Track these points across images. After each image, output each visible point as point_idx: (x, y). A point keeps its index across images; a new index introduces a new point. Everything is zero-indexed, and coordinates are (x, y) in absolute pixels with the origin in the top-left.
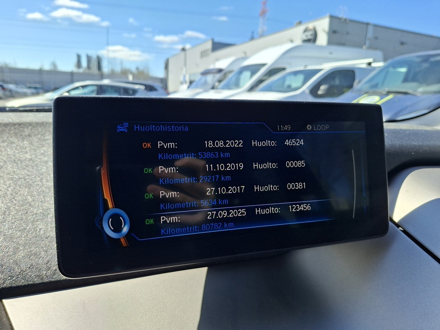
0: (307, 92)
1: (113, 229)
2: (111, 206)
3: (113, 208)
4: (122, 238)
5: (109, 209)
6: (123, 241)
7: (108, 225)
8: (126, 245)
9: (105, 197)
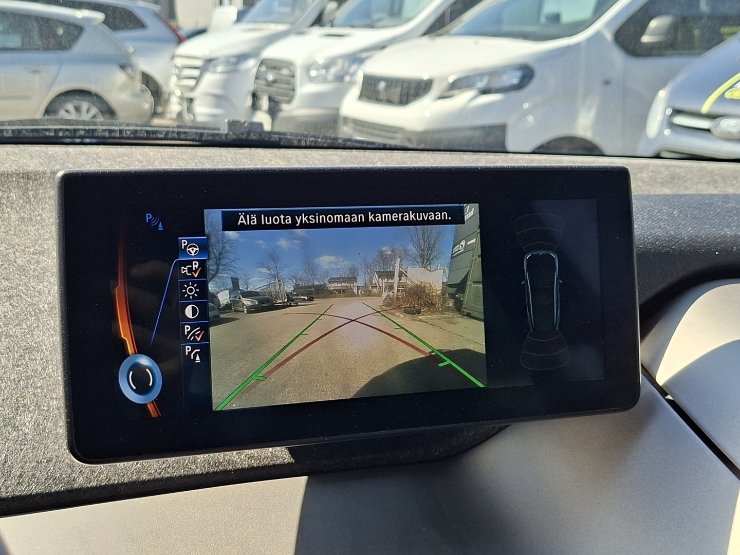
0: (609, 36)
1: (134, 388)
2: (131, 349)
3: (135, 353)
4: (149, 403)
5: (129, 356)
6: (151, 408)
7: (127, 383)
8: (157, 416)
9: (123, 336)
